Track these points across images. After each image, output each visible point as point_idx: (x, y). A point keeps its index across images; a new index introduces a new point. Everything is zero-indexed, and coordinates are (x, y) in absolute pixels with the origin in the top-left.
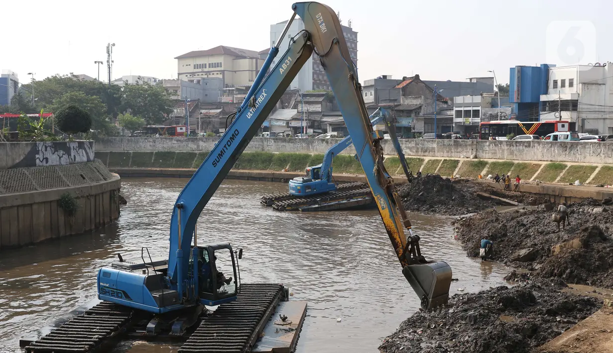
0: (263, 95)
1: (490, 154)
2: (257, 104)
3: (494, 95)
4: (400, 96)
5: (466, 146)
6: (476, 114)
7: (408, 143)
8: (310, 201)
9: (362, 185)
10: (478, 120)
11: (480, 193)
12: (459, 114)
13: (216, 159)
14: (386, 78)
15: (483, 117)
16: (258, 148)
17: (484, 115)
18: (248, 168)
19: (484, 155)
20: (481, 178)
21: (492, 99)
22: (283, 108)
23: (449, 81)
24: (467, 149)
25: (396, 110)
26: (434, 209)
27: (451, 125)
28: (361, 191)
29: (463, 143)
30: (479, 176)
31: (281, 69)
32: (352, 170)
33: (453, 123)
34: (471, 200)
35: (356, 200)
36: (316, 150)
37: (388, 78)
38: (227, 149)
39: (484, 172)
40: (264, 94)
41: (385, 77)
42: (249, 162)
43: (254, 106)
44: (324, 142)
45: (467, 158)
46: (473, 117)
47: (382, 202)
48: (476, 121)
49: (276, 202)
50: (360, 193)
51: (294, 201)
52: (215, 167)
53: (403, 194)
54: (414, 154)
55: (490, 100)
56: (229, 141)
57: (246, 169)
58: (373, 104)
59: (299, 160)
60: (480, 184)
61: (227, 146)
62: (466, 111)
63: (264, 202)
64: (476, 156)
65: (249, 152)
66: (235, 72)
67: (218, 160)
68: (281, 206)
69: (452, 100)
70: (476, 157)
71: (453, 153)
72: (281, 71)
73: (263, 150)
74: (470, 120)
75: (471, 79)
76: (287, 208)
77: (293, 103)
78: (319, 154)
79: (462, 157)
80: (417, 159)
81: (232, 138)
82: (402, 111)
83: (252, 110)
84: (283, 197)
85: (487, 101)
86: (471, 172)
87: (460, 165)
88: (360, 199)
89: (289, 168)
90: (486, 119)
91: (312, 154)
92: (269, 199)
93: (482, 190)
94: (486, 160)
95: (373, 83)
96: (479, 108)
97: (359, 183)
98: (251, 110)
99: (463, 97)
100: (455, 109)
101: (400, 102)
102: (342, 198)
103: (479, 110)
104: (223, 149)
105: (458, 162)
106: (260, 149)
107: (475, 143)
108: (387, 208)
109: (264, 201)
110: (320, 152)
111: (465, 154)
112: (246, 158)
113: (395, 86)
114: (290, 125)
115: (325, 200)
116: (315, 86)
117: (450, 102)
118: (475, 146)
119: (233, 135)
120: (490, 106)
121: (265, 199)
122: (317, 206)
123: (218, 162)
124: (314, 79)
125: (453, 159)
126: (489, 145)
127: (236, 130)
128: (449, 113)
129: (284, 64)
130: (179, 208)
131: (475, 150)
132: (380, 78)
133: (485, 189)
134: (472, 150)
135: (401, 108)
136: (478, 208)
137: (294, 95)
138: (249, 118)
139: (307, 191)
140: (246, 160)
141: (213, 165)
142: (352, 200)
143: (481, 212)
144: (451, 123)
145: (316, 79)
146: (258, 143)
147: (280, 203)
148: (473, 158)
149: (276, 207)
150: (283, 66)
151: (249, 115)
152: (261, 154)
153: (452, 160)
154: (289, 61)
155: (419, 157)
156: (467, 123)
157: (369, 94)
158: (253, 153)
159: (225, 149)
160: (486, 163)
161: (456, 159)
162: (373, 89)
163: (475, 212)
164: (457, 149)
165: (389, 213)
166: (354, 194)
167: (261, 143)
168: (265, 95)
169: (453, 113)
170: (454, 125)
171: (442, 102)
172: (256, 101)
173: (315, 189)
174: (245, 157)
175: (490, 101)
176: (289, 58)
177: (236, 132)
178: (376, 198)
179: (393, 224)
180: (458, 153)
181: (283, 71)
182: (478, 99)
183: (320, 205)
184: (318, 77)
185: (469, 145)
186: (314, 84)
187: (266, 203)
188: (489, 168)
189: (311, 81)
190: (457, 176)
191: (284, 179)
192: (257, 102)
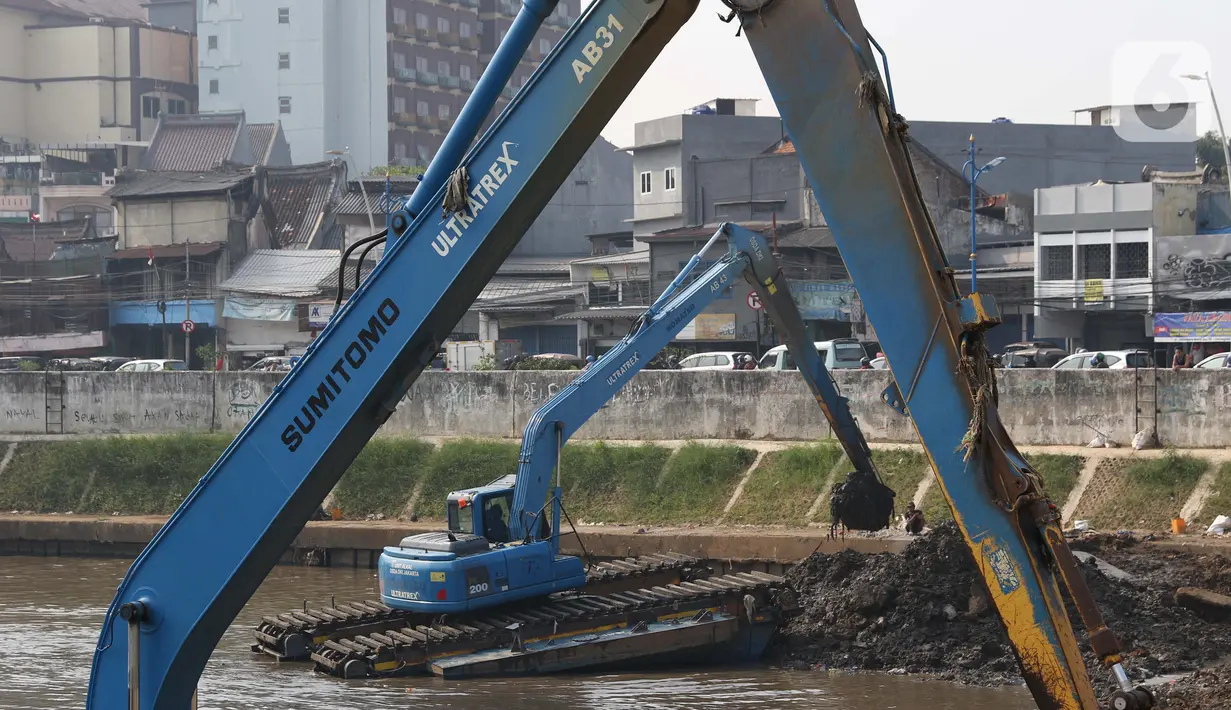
0: (502, 165)
1: (1215, 429)
2: (477, 198)
3: (1199, 181)
4: (797, 188)
5: (1111, 394)
6: (1132, 259)
7: (854, 386)
8: (476, 633)
9: (687, 564)
10: (1140, 287)
11: (1194, 592)
12: (1057, 262)
13: (296, 420)
14: (732, 111)
15: (1163, 273)
16: (193, 417)
17: (1167, 266)
18: (148, 506)
19: (1190, 431)
20: (1182, 529)
21: (1201, 196)
22: (275, 244)
23: (1003, 125)
24: (1115, 409)
25: (782, 250)
26: (1003, 660)
27: (1024, 311)
28: (689, 588)
29: (1098, 382)
30: (1174, 523)
31: (576, 64)
32: (617, 509)
33: (1031, 302)
34: (1157, 620)
35: (670, 627)
36: (455, 424)
37: (739, 111)
38: (347, 378)
39: (1192, 507)
40: (506, 159)
41: (726, 106)
42: (151, 482)
43: (465, 208)
44: (489, 389)
45: (1118, 446)
46: (1118, 276)
47: (1003, 566)
48: (1131, 291)
49: (330, 643)
50: (687, 598)
51: (407, 636)
52: (292, 449)
53: (868, 601)
54: (883, 434)
55: (1189, 200)
56: (355, 345)
57: (140, 512)
58: (678, 226)
59: (380, 466)
60: (1184, 555)
61: (346, 366)
62: (1087, 251)
63: (267, 645)
64: (1155, 436)
65: (151, 436)
66: (38, 83)
67: (306, 422)
68: (353, 655)
69: (1026, 204)
70: (1154, 442)
71: (1055, 429)
72: (580, 69)
73: (214, 426)
74: (1109, 288)
75: (1096, 113)
76: (380, 667)
77: (316, 222)
78: (466, 440)
79: (1095, 441)
80: (897, 453)
81: (370, 336)
82: (810, 253)
83: (457, 223)
84: (351, 620)
85: (1182, 204)
86: (1137, 509)
87: (1087, 475)
88: (689, 624)
89: (333, 506)
90: (1178, 281)
91: (436, 441)
92: (291, 629)
93: (1195, 579)
94: (1197, 453)
95: (677, 134)
96: (1147, 237)
97: (671, 558)
98: (451, 224)
99: (1071, 189)
100: (1041, 240)
101: (797, 213)
102: (614, 619)
103: (1145, 245)
104: (329, 378)
105: (1077, 463)
106: (200, 423)
107: (1149, 381)
108: (1023, 589)
109: (270, 639)
110: (473, 432)
111: (1105, 430)
112: (136, 464)
113: (775, 147)
114: (312, 319)
115: (543, 631)
116: (401, 149)
117: (1013, 214)
118: (1147, 397)
119: (373, 322)
120: (1192, 225)
121: (275, 630)
122: (508, 654)
123: (307, 430)
124: (392, 117)
125: (1053, 450)
126: (1211, 391)
127: (388, 302)
128: (1012, 258)
129: (591, 44)
130: (133, 620)
131: (1148, 412)
132: (706, 111)
133: (1208, 574)
134: (1138, 411)
135: (801, 240)
136: (1192, 654)
137: (319, 188)
138: (444, 254)
139: (474, 589)
140: (138, 472)
141: (286, 441)
142: (654, 629)
143: (1211, 670)
144: (1019, 303)
145: (405, 116)
146: (189, 397)
147: (346, 646)
148: (1143, 448)
149: (330, 663)
150: (585, 52)
151: (444, 244)
152: (209, 443)
153: (1050, 458)
154: (613, 30)
155: (905, 447)
156: (1091, 301)
157: (658, 179)
158: (168, 442)
159: (338, 378)
160: (1202, 467)
161: (1071, 451)
162: (679, 157)
163: (1181, 669)
164: (1073, 410)
165: (1030, 607)
166: (660, 601)
167: (207, 398)
168: (510, 163)
169: (1033, 257)
170: (1036, 311)
171: (982, 212)
172: (470, 190)
173: (505, 582)
174: (132, 458)
175: (1193, 207)
176: (612, 20)
177: (389, 312)
178: (976, 550)
179: (1050, 648)
180: (1078, 428)
181: (588, 69)
182: (1137, 197)
183: (523, 649)
184: (411, 108)
185: (1126, 391)
186: (393, 137)
187: (278, 647)
188: (1213, 488)
189: (382, 127)
190: (1078, 525)
191: (318, 553)
192: (476, 191)
